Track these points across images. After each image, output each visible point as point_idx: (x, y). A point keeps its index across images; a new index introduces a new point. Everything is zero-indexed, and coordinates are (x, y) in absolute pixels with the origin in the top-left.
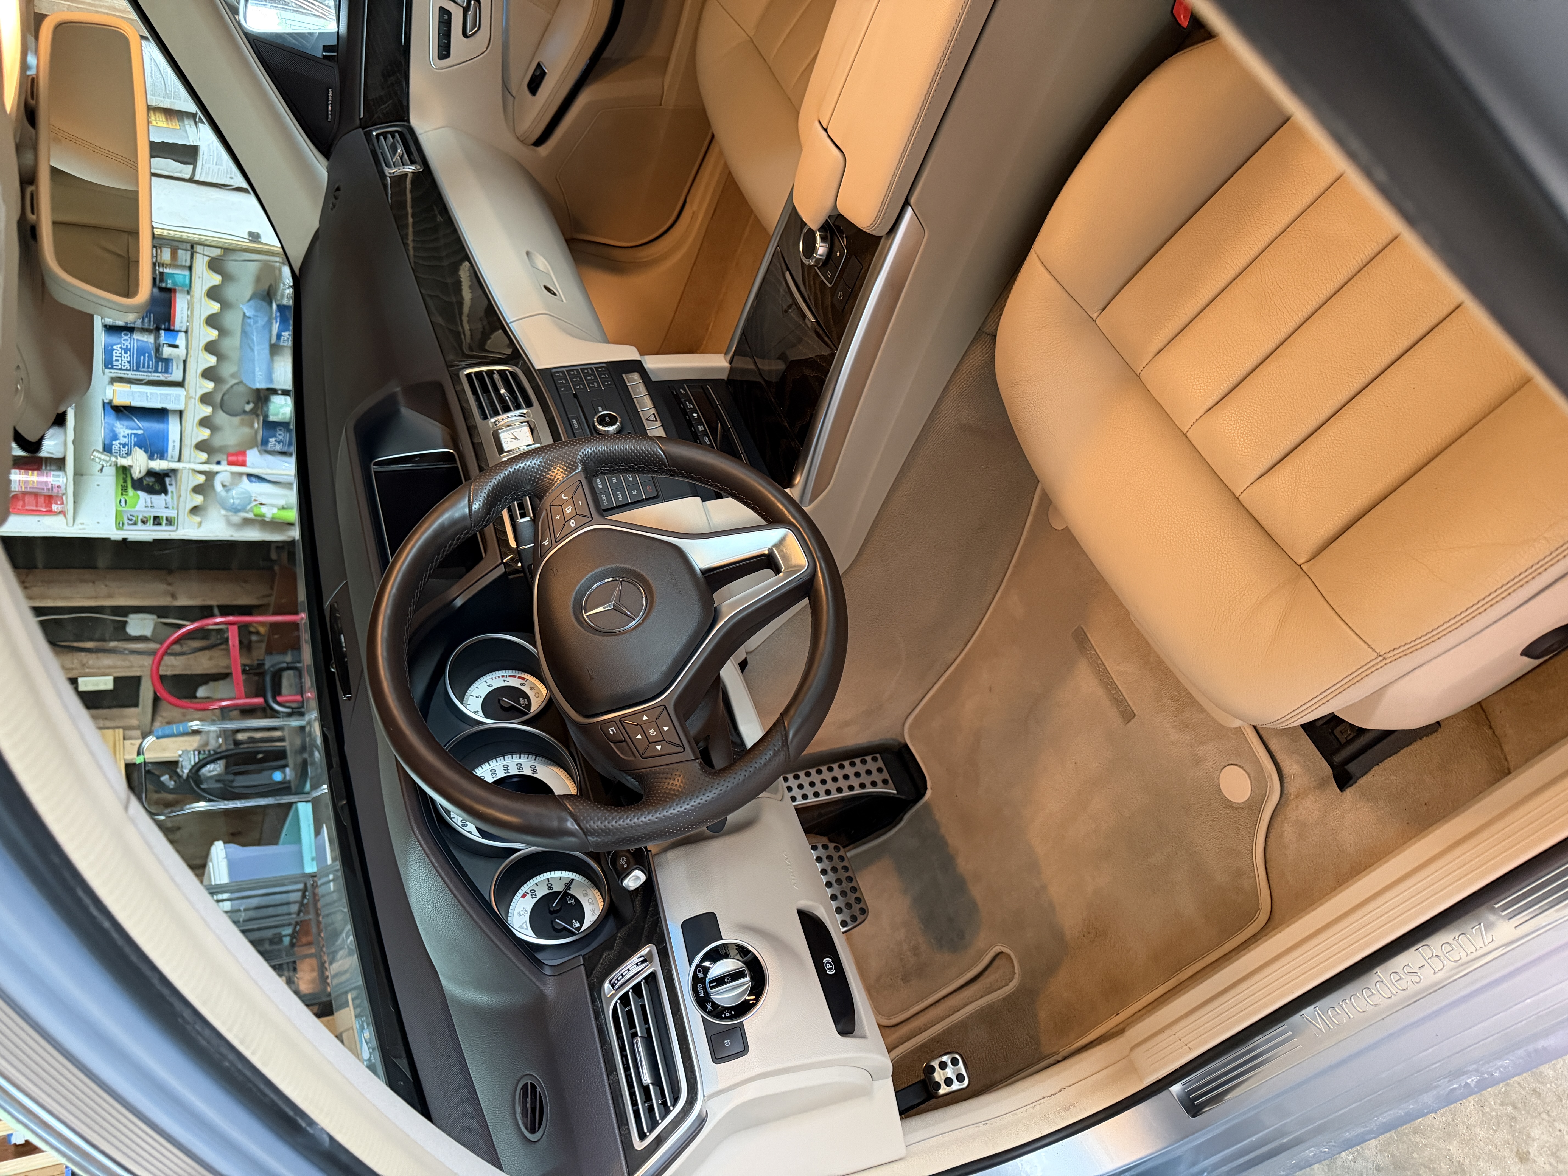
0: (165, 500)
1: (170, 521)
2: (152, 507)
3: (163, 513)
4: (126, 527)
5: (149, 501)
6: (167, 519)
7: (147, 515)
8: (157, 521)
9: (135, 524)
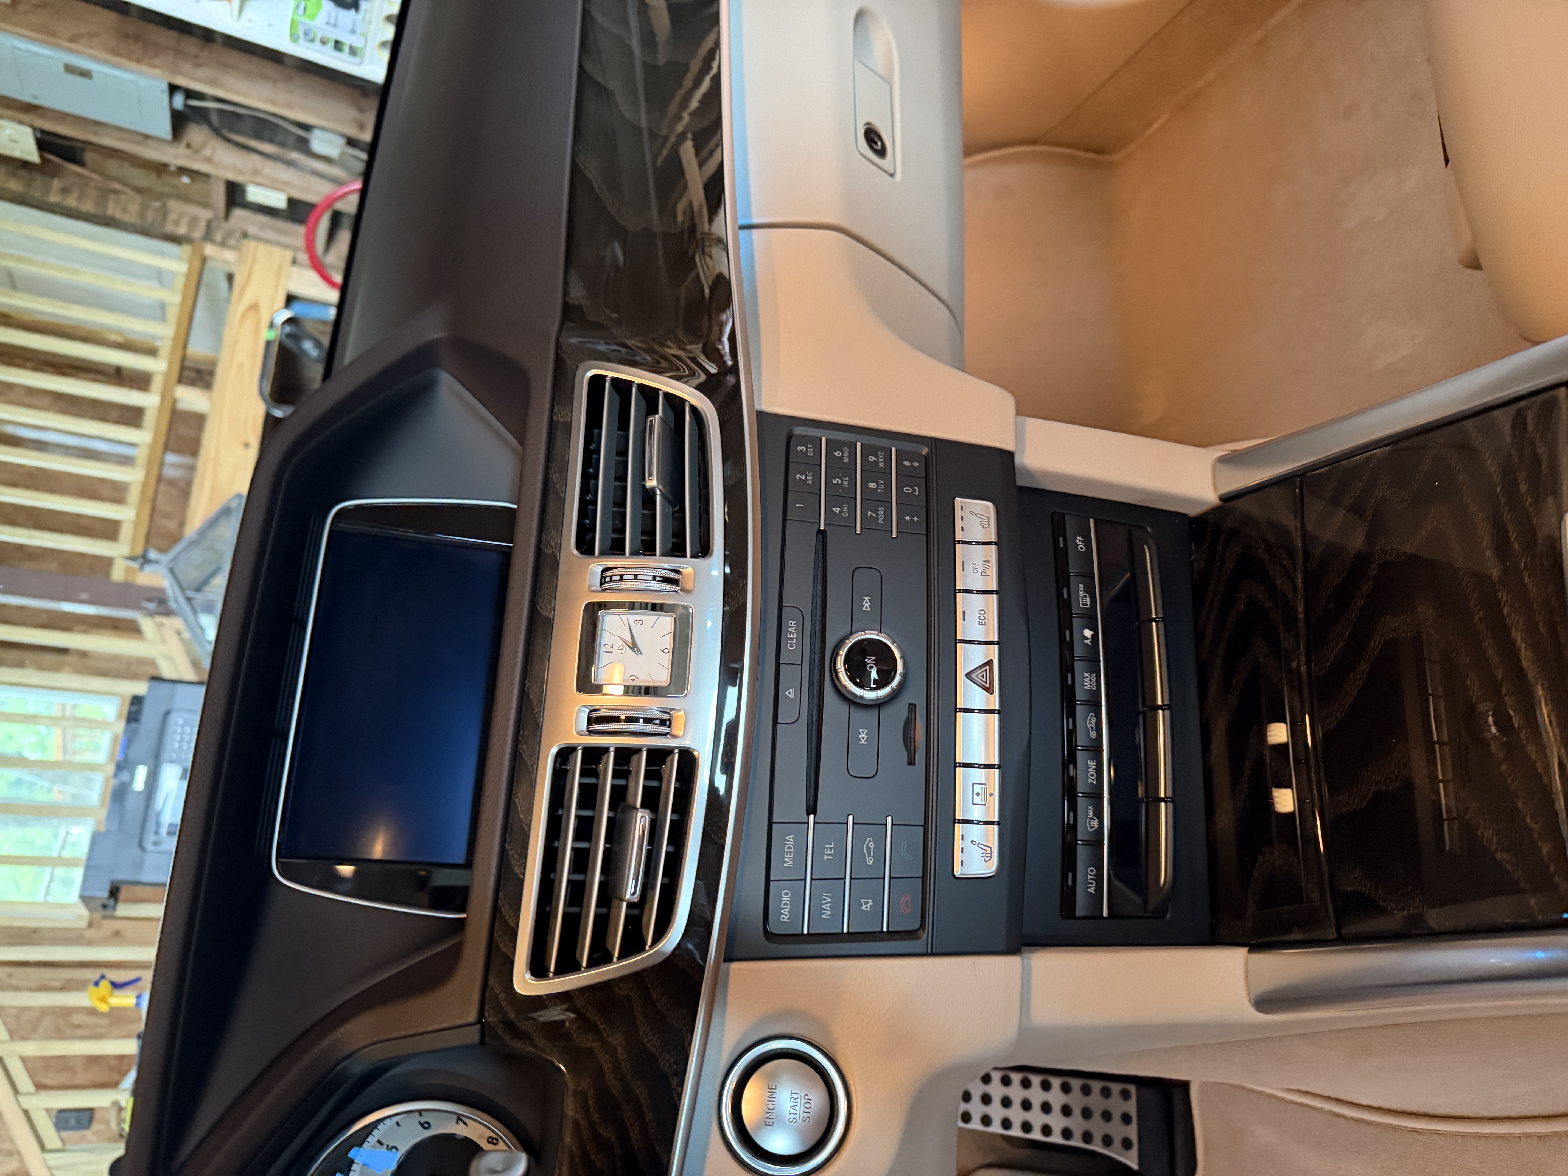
0: (354, 21)
1: (353, 51)
2: (335, 26)
3: (348, 40)
4: (301, 41)
5: (333, 15)
6: (351, 47)
7: (328, 35)
8: (338, 46)
9: (312, 40)
